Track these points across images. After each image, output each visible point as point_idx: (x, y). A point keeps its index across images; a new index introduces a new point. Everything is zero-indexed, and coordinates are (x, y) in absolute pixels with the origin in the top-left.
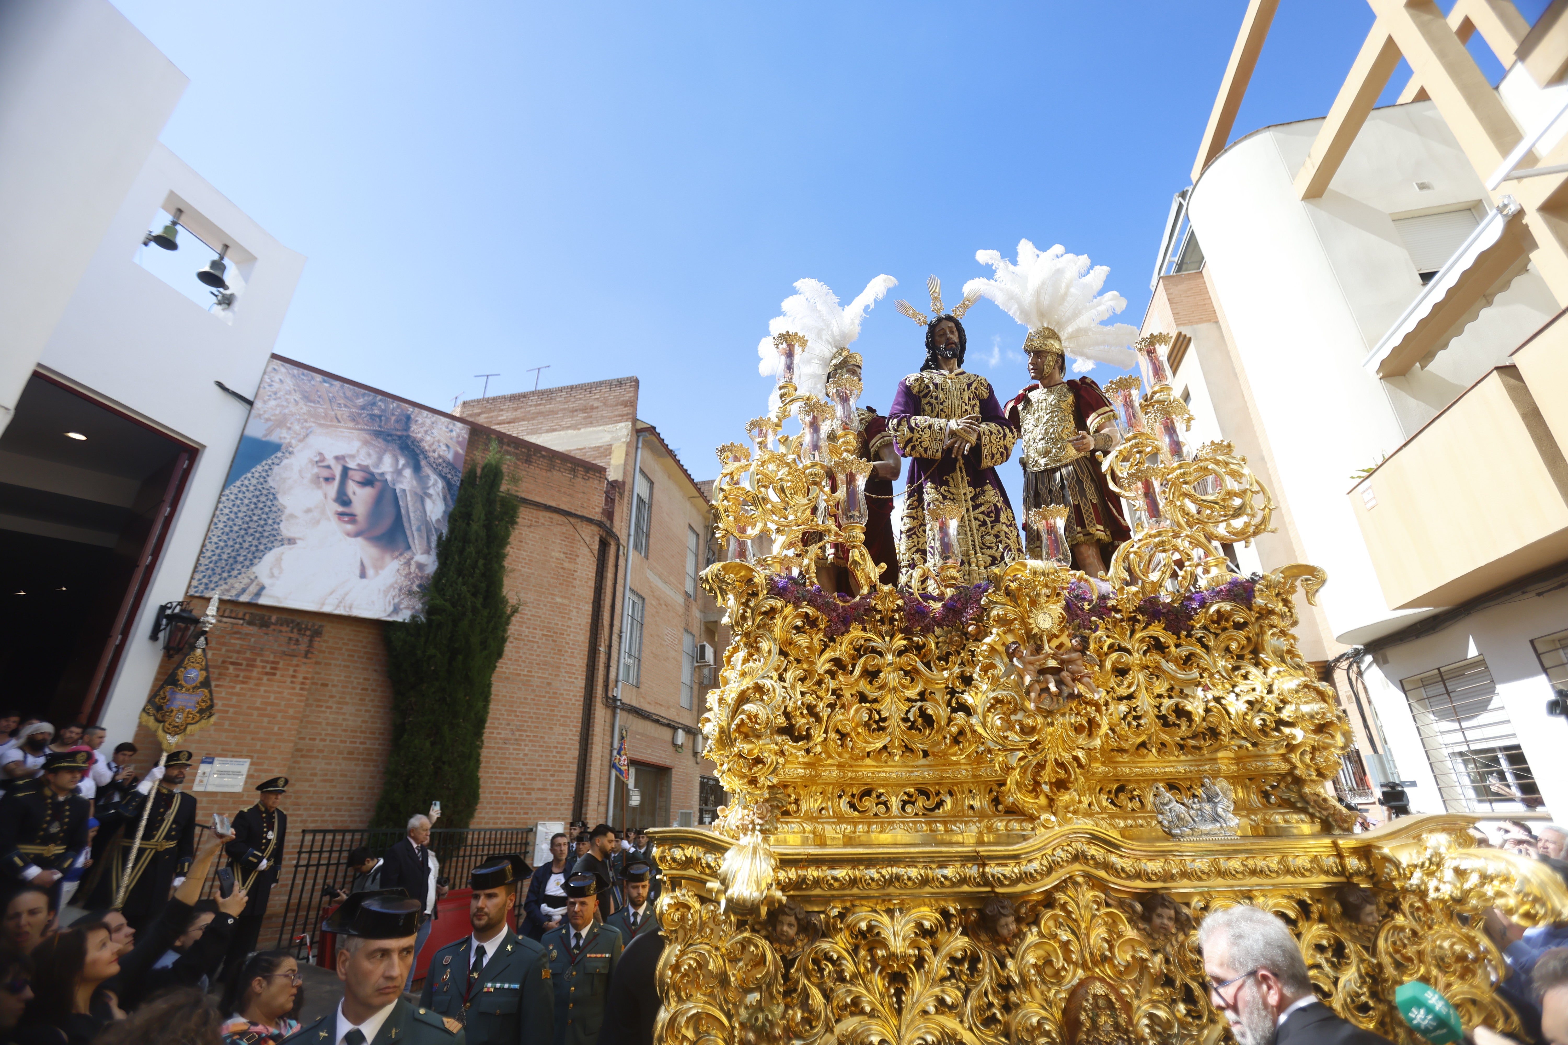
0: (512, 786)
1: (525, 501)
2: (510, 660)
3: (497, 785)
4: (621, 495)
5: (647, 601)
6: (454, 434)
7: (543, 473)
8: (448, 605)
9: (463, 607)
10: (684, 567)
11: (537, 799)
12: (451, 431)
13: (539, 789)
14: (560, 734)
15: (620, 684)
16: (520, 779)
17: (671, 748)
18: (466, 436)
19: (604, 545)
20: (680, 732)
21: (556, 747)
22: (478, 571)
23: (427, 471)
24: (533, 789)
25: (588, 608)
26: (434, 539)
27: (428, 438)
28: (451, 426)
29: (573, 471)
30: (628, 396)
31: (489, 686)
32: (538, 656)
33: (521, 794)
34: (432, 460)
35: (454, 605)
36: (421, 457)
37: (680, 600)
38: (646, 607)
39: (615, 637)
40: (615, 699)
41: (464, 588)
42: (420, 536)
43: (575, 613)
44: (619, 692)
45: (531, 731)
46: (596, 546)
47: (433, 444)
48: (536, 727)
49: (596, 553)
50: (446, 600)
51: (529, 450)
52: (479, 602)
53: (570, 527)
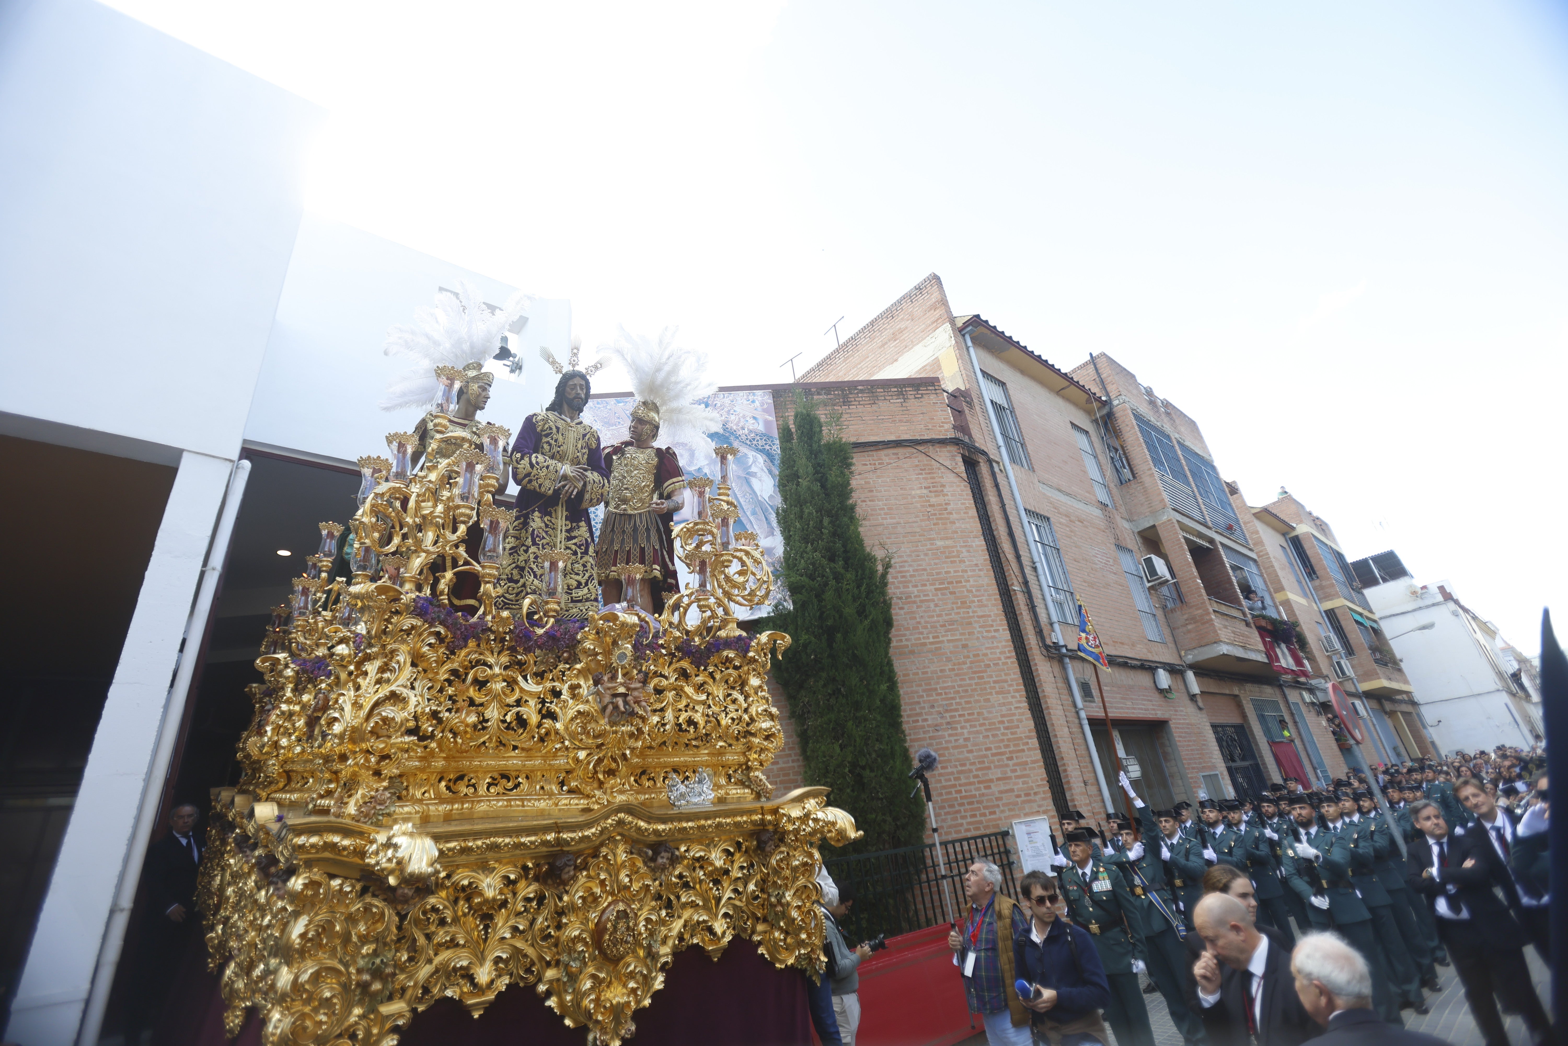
0: (963, 781)
1: (858, 446)
2: (908, 629)
3: (944, 783)
4: (970, 404)
5: (1052, 520)
6: (757, 403)
7: (868, 408)
8: (804, 578)
9: (823, 576)
10: (1085, 472)
11: (1001, 792)
12: (753, 402)
13: (998, 779)
14: (1000, 705)
15: (1057, 627)
16: (970, 771)
17: (1156, 696)
18: (771, 401)
19: (971, 464)
20: (1161, 671)
21: (1002, 722)
22: (825, 531)
23: (743, 450)
24: (991, 781)
25: (980, 543)
26: (773, 517)
27: (733, 417)
28: (751, 398)
29: (901, 394)
30: (936, 296)
31: (890, 664)
32: (938, 616)
33: (978, 789)
34: (744, 438)
35: (812, 577)
36: (732, 438)
37: (1097, 512)
38: (1054, 528)
39: (1028, 571)
40: (1056, 646)
41: (817, 555)
42: (758, 519)
43: (965, 554)
44: (1058, 636)
45: (963, 709)
46: (961, 468)
47: (739, 421)
48: (967, 702)
49: (964, 475)
50: (802, 576)
51: (843, 390)
52: (839, 565)
53: (923, 457)
